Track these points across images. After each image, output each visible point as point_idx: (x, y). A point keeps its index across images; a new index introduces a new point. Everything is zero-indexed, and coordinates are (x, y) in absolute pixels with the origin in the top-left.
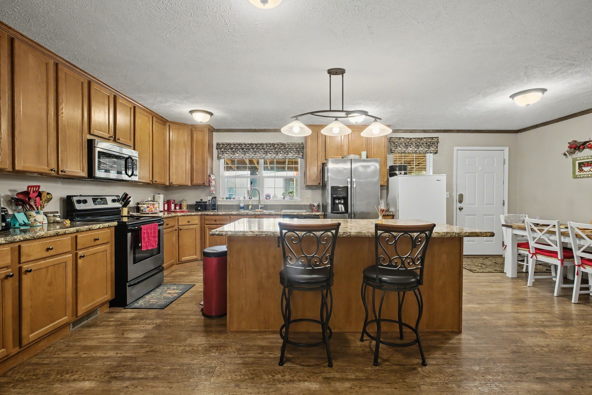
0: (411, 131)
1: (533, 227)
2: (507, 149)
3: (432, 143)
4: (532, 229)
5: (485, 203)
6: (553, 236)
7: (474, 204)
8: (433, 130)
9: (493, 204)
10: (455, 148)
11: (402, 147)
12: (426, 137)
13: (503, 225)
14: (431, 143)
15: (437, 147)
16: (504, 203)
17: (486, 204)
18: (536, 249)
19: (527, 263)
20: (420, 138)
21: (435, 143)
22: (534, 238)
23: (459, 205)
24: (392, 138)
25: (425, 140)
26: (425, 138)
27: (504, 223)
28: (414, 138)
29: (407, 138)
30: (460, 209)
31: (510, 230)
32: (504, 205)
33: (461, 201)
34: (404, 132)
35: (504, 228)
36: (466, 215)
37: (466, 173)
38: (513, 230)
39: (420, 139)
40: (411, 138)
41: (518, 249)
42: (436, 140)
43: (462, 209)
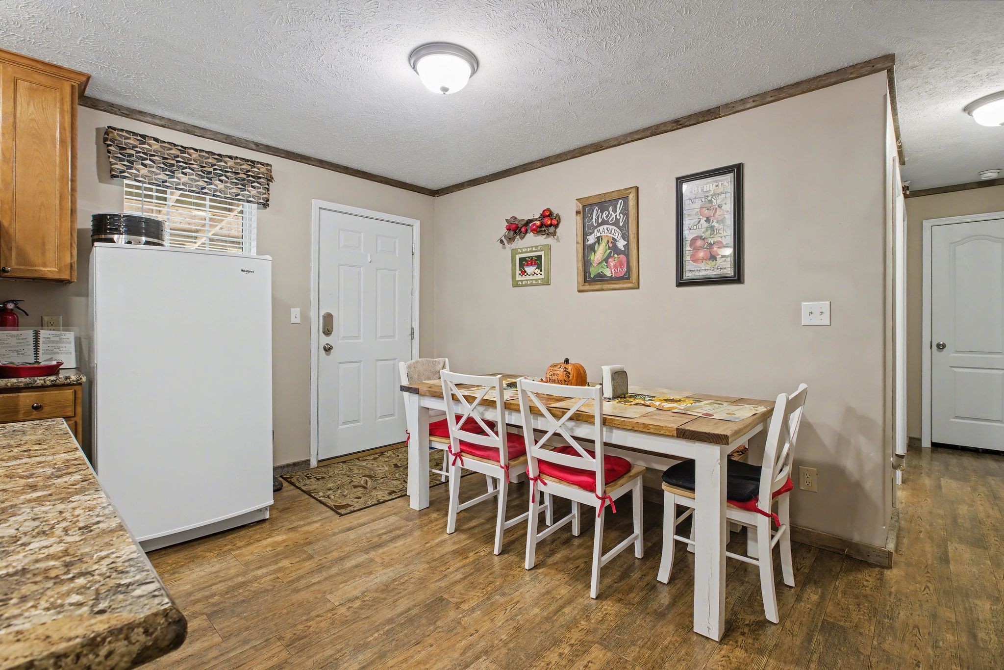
0: (190, 130)
1: (456, 391)
2: (417, 224)
3: (252, 176)
4: (455, 397)
5: (379, 335)
6: (491, 410)
7: (358, 337)
8: (257, 144)
9: (393, 336)
10: (316, 203)
11: (151, 167)
12: (235, 155)
13: (403, 389)
14: (249, 176)
15: (268, 190)
16: (412, 334)
17: (382, 337)
18: (462, 443)
19: (447, 471)
20: (214, 154)
21: (260, 178)
22: (458, 418)
23: (325, 340)
24: (115, 129)
25: (231, 163)
26: (230, 157)
27: (405, 382)
28: (196, 150)
29: (169, 143)
30: (325, 349)
31: (415, 397)
32: (412, 338)
33: (328, 332)
34: (162, 126)
35: (406, 394)
36: (341, 363)
37: (340, 265)
38: (422, 397)
39: (216, 157)
40: (185, 148)
41: (430, 441)
42: (263, 169)
43: (330, 348)
